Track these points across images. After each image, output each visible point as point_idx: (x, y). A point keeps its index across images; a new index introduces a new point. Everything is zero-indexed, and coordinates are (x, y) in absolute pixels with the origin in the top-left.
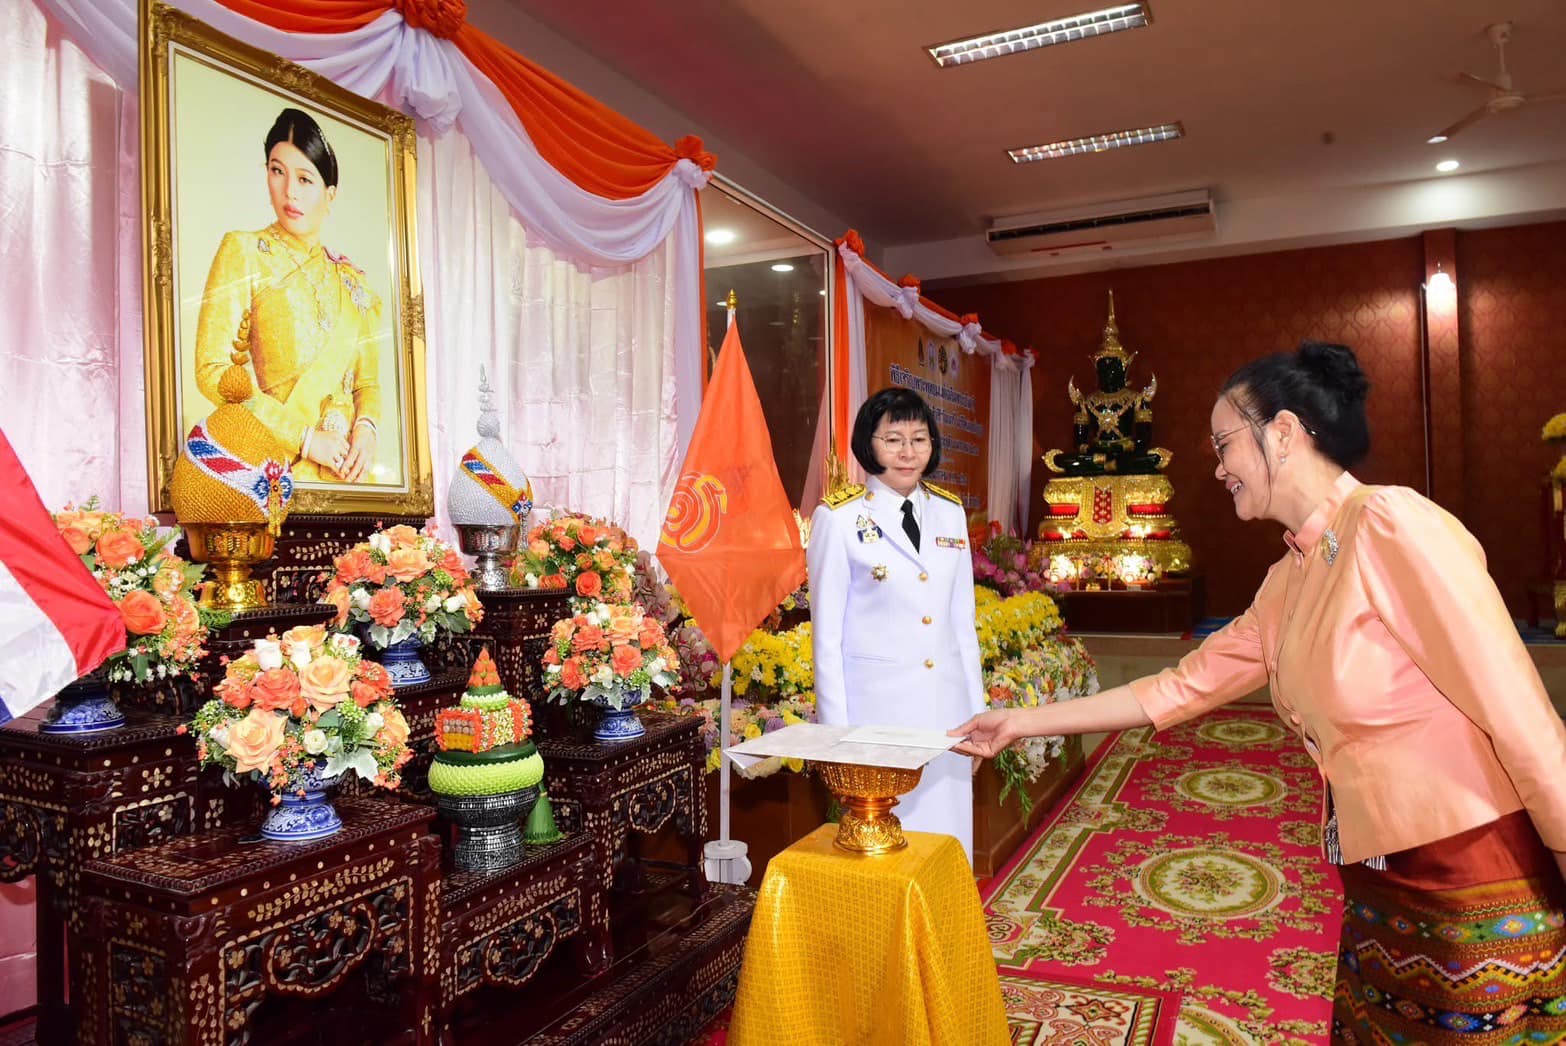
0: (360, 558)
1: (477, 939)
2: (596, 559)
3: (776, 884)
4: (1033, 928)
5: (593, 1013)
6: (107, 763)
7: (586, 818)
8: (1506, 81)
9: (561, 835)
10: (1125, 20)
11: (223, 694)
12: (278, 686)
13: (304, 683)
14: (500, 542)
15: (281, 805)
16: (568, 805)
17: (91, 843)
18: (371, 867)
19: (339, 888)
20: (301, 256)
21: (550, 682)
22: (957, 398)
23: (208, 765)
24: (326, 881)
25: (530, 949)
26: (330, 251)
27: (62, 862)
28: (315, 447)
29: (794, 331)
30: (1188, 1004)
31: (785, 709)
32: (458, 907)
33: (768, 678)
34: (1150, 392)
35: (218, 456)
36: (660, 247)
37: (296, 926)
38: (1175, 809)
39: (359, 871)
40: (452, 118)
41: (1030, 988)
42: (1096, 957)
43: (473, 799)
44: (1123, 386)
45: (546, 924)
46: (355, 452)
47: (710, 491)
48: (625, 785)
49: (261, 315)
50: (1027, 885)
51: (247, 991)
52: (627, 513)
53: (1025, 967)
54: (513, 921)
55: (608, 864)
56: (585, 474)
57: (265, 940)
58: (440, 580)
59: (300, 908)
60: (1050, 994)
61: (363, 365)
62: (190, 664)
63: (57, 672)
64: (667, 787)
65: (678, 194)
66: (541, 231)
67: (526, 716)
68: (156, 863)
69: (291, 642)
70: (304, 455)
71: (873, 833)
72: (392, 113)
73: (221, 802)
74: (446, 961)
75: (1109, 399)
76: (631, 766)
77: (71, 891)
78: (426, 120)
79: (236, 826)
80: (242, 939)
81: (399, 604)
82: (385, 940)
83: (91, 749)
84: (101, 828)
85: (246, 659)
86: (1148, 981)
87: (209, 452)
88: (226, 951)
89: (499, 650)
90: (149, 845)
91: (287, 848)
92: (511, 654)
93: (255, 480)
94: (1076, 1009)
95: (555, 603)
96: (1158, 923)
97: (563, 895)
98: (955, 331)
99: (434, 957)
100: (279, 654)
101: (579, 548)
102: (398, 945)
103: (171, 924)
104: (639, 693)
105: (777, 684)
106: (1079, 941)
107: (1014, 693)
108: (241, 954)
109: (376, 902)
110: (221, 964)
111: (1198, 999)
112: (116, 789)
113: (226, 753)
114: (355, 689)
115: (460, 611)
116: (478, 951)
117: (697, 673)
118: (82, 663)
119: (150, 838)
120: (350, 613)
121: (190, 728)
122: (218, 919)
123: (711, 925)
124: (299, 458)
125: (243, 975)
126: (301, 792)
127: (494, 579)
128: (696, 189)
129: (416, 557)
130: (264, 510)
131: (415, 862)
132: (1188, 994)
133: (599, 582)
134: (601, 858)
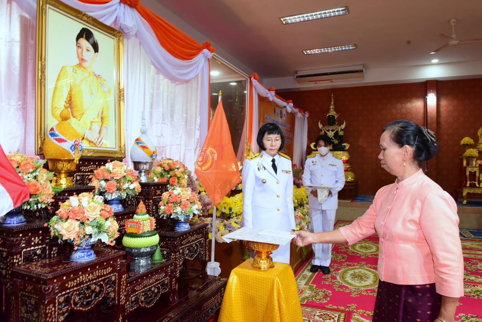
0: (103, 171)
1: (137, 293)
2: (176, 173)
3: (233, 278)
4: (307, 291)
5: (173, 317)
6: (21, 235)
7: (171, 255)
8: (454, 36)
9: (163, 260)
10: (341, 12)
11: (59, 214)
12: (77, 212)
13: (86, 211)
14: (146, 167)
15: (77, 250)
16: (166, 251)
17: (15, 261)
18: (105, 270)
19: (94, 277)
20: (86, 75)
21: (161, 212)
22: (285, 126)
23: (53, 237)
24: (91, 275)
25: (153, 296)
26: (95, 73)
27: (5, 267)
28: (88, 135)
29: (236, 104)
30: (355, 315)
31: (232, 222)
32: (131, 283)
33: (227, 211)
34: (343, 126)
35: (59, 137)
36: (197, 76)
37: (81, 289)
38: (349, 254)
39: (101, 271)
40: (134, 33)
41: (306, 309)
42: (326, 300)
43: (137, 248)
44: (335, 124)
45: (158, 288)
46: (101, 137)
47: (212, 153)
48: (184, 245)
49: (73, 93)
50: (304, 277)
51: (65, 309)
52: (184, 159)
53: (304, 303)
54: (148, 287)
55: (178, 270)
56: (172, 146)
57: (71, 293)
58: (128, 179)
59: (82, 283)
60: (312, 311)
61: (104, 109)
62: (48, 204)
63: (7, 207)
64: (197, 245)
65: (203, 60)
66: (160, 69)
67: (154, 222)
68: (36, 268)
69: (81, 198)
70: (85, 138)
71: (264, 263)
72: (116, 30)
73: (57, 248)
74: (127, 300)
75: (331, 128)
76: (186, 239)
77: (8, 276)
78: (126, 33)
79: (62, 256)
80: (64, 293)
81: (115, 186)
82: (108, 293)
83: (16, 231)
84: (18, 256)
85: (67, 203)
86: (342, 308)
87: (56, 136)
88: (58, 297)
89: (145, 201)
90: (34, 262)
91: (79, 264)
92: (149, 203)
93: (71, 145)
94: (320, 316)
95: (163, 187)
96: (345, 290)
97: (164, 279)
98: (285, 105)
99: (123, 299)
100: (78, 202)
101: (171, 170)
102: (112, 295)
103: (41, 288)
104: (189, 216)
105: (230, 213)
106: (321, 295)
107: (302, 218)
108: (63, 298)
109: (106, 281)
110: (57, 301)
111: (358, 314)
112: (23, 244)
113: (60, 233)
114: (102, 214)
115: (134, 189)
116: (137, 297)
117: (205, 209)
118: (15, 203)
119: (34, 259)
120: (99, 189)
121: (48, 225)
122: (56, 286)
123: (209, 289)
124: (83, 138)
125: (63, 305)
126: (84, 246)
127: (144, 179)
128: (208, 59)
129: (121, 171)
130: (73, 155)
131: (119, 268)
132: (354, 312)
133: (177, 180)
134: (176, 267)
